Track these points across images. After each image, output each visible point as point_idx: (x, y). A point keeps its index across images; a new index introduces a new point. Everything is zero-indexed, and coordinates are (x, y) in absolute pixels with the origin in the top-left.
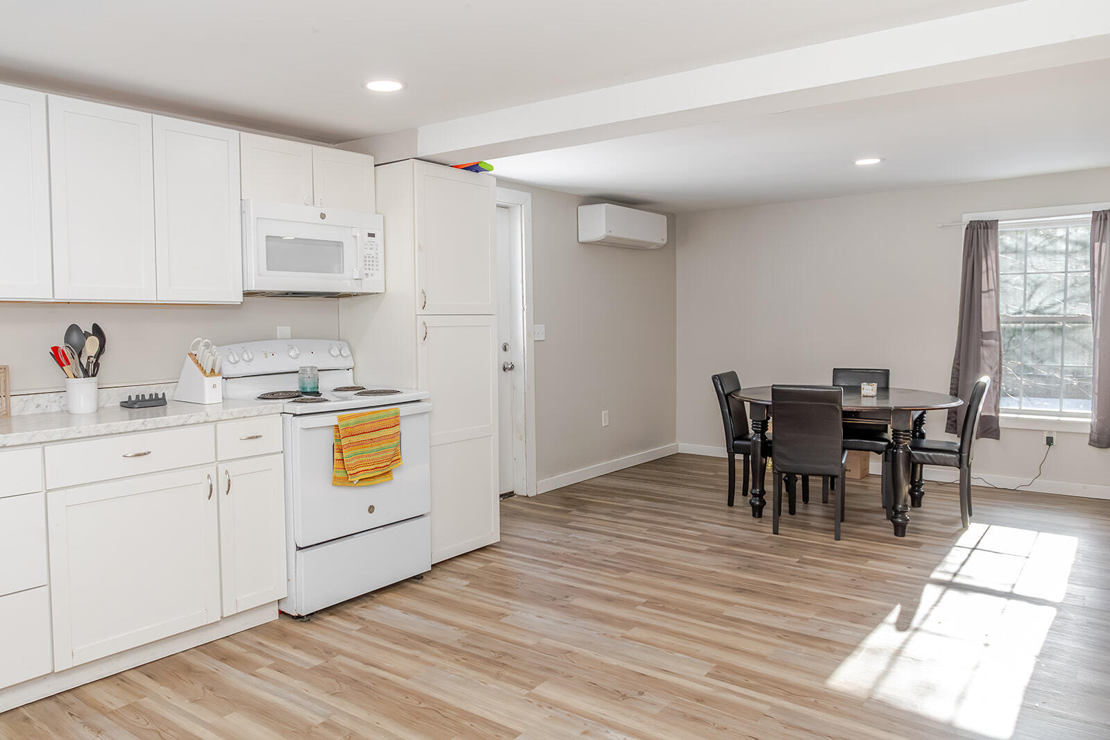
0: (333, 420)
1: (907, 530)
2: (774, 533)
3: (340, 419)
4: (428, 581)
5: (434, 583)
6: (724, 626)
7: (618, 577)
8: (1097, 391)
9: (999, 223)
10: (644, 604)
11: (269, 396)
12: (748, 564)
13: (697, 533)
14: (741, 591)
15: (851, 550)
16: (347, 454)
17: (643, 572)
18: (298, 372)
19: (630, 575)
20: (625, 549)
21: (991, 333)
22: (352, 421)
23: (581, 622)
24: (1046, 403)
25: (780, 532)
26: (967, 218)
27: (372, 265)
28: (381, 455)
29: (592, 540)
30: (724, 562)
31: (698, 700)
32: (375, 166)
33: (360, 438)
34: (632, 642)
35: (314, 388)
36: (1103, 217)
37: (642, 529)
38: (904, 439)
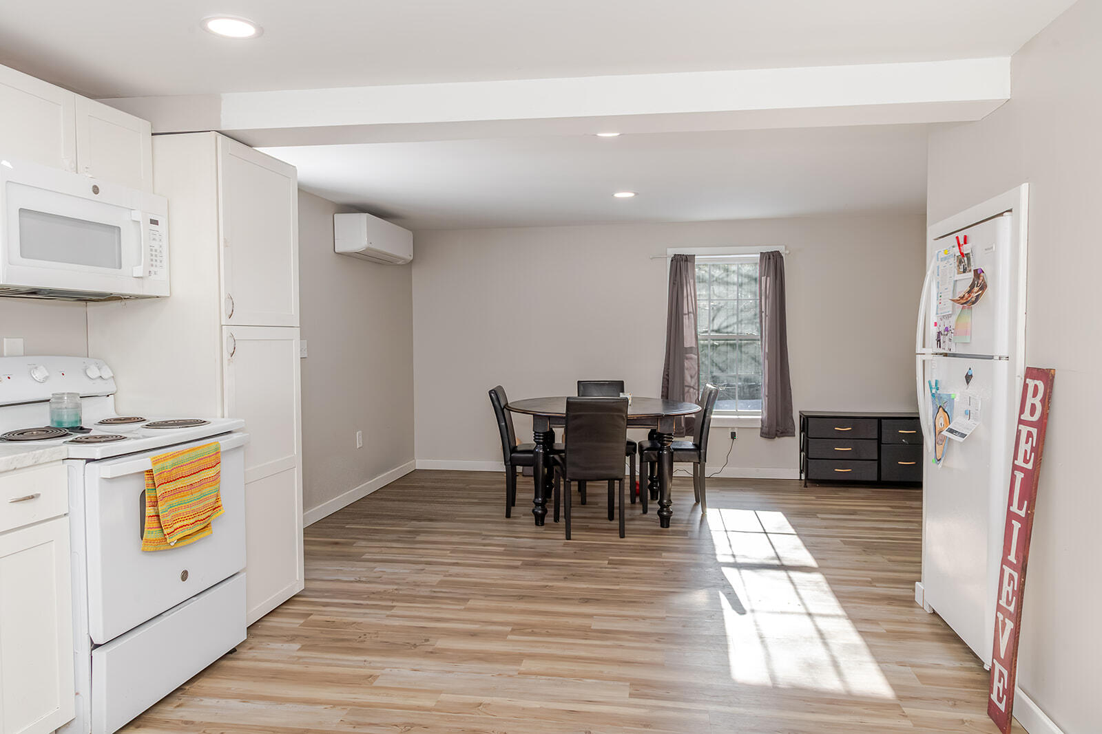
0: (145, 463)
1: (670, 521)
2: (567, 539)
3: (155, 462)
4: (244, 653)
5: (252, 654)
6: (601, 640)
7: (463, 607)
8: (767, 394)
9: (696, 257)
10: (513, 632)
11: (16, 436)
12: (571, 573)
13: (501, 548)
14: (586, 601)
15: (641, 546)
16: (164, 507)
17: (480, 597)
18: (48, 400)
19: (471, 603)
20: (445, 576)
21: (691, 348)
22: (169, 463)
23: (465, 666)
24: (726, 405)
25: (572, 537)
26: (672, 252)
27: (156, 261)
28: (202, 505)
29: (402, 571)
30: (546, 574)
31: (645, 726)
32: (153, 134)
33: (179, 484)
34: (534, 677)
35: (76, 422)
36: (768, 257)
37: (445, 552)
38: (667, 441)
